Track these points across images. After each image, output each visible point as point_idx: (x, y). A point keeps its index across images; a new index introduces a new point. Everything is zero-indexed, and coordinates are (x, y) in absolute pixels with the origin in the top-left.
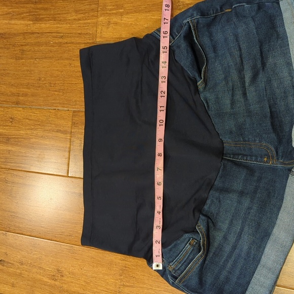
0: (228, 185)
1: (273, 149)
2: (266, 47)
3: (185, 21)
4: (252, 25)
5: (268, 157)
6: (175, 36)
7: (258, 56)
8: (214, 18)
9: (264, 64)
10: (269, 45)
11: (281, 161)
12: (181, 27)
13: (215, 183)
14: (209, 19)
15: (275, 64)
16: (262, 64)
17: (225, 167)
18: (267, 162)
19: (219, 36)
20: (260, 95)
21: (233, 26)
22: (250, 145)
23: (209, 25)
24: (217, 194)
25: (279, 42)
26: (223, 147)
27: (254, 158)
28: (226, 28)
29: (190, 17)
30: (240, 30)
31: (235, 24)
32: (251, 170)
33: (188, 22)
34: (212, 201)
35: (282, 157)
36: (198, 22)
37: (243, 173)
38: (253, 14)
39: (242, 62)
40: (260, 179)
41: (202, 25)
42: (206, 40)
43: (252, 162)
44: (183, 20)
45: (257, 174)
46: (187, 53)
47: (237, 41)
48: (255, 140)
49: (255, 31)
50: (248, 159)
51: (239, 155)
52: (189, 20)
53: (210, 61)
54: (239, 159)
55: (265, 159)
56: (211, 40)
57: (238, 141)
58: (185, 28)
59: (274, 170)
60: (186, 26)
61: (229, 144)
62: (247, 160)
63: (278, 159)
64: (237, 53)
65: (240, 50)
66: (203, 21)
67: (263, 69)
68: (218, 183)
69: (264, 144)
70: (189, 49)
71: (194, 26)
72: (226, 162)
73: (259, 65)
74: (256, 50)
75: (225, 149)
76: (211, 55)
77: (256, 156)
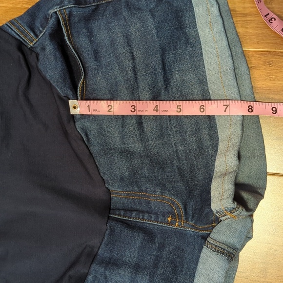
0: (117, 254)
1: (180, 205)
2: (170, 57)
3: (51, 11)
4: (150, 23)
5: (174, 216)
6: (38, 33)
7: (159, 70)
8: (96, 9)
9: (167, 81)
10: (175, 54)
11: (192, 223)
12: (47, 19)
13: (99, 252)
14: (87, 10)
15: (183, 81)
16: (165, 81)
17: (112, 230)
18: (171, 223)
19: (102, 36)
20: (162, 126)
21: (122, 22)
22: (148, 197)
23: (88, 19)
24: (102, 270)
25: (189, 49)
26: (111, 199)
27: (153, 216)
28: (113, 24)
29: (59, 5)
30: (132, 29)
31: (125, 19)
32: (149, 234)
33: (56, 13)
34: (96, 278)
35: (193, 217)
36: (70, 14)
37: (138, 239)
38: (152, 5)
39: (136, 77)
40: (162, 247)
41: (76, 19)
42: (83, 41)
43: (150, 223)
44: (49, 10)
45: (158, 240)
46: (56, 59)
47: (129, 45)
48: (155, 191)
49: (154, 32)
50: (145, 217)
51: (132, 210)
52: (56, 9)
53: (90, 73)
54: (133, 218)
55: (170, 219)
56: (91, 42)
57: (132, 191)
58: (52, 21)
59: (181, 235)
60: (53, 19)
61: (119, 195)
62: (143, 218)
63: (187, 220)
64: (128, 64)
65: (133, 58)
66: (78, 12)
67: (166, 88)
68: (103, 252)
69: (168, 197)
70: (58, 55)
71: (64, 20)
72: (114, 224)
73: (161, 83)
74: (156, 61)
75: (113, 202)
76: (91, 64)
77: (157, 214)
